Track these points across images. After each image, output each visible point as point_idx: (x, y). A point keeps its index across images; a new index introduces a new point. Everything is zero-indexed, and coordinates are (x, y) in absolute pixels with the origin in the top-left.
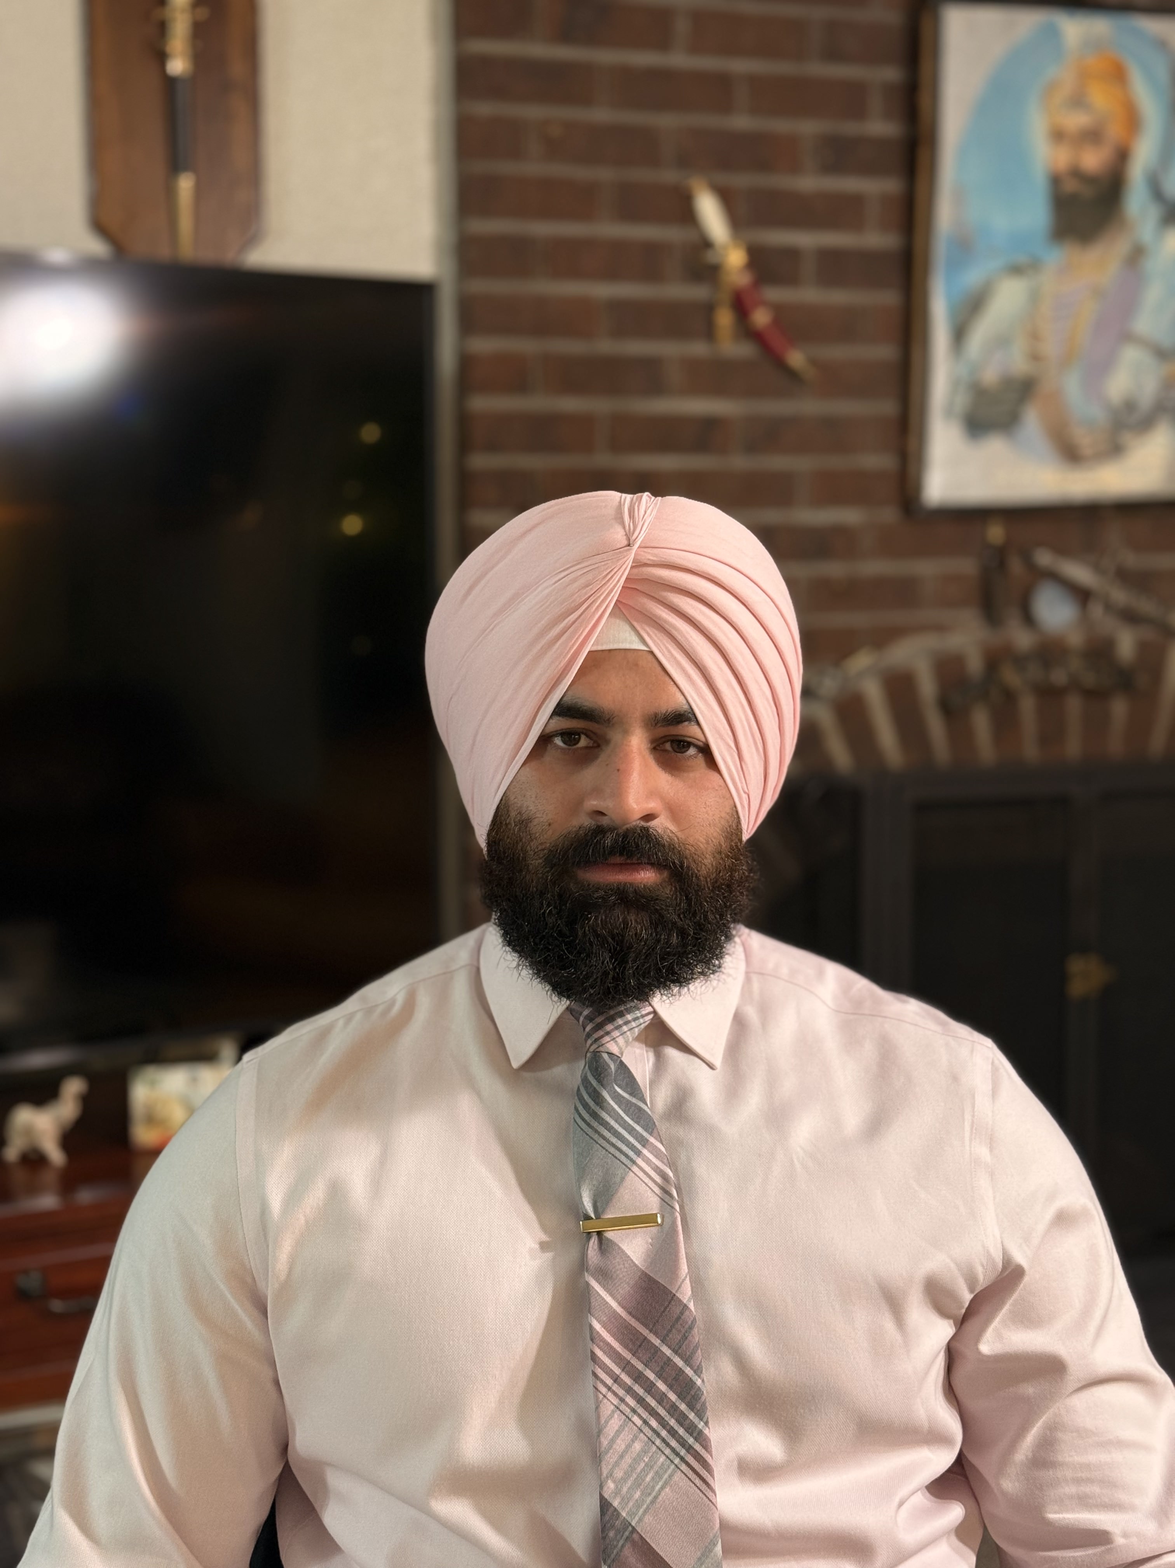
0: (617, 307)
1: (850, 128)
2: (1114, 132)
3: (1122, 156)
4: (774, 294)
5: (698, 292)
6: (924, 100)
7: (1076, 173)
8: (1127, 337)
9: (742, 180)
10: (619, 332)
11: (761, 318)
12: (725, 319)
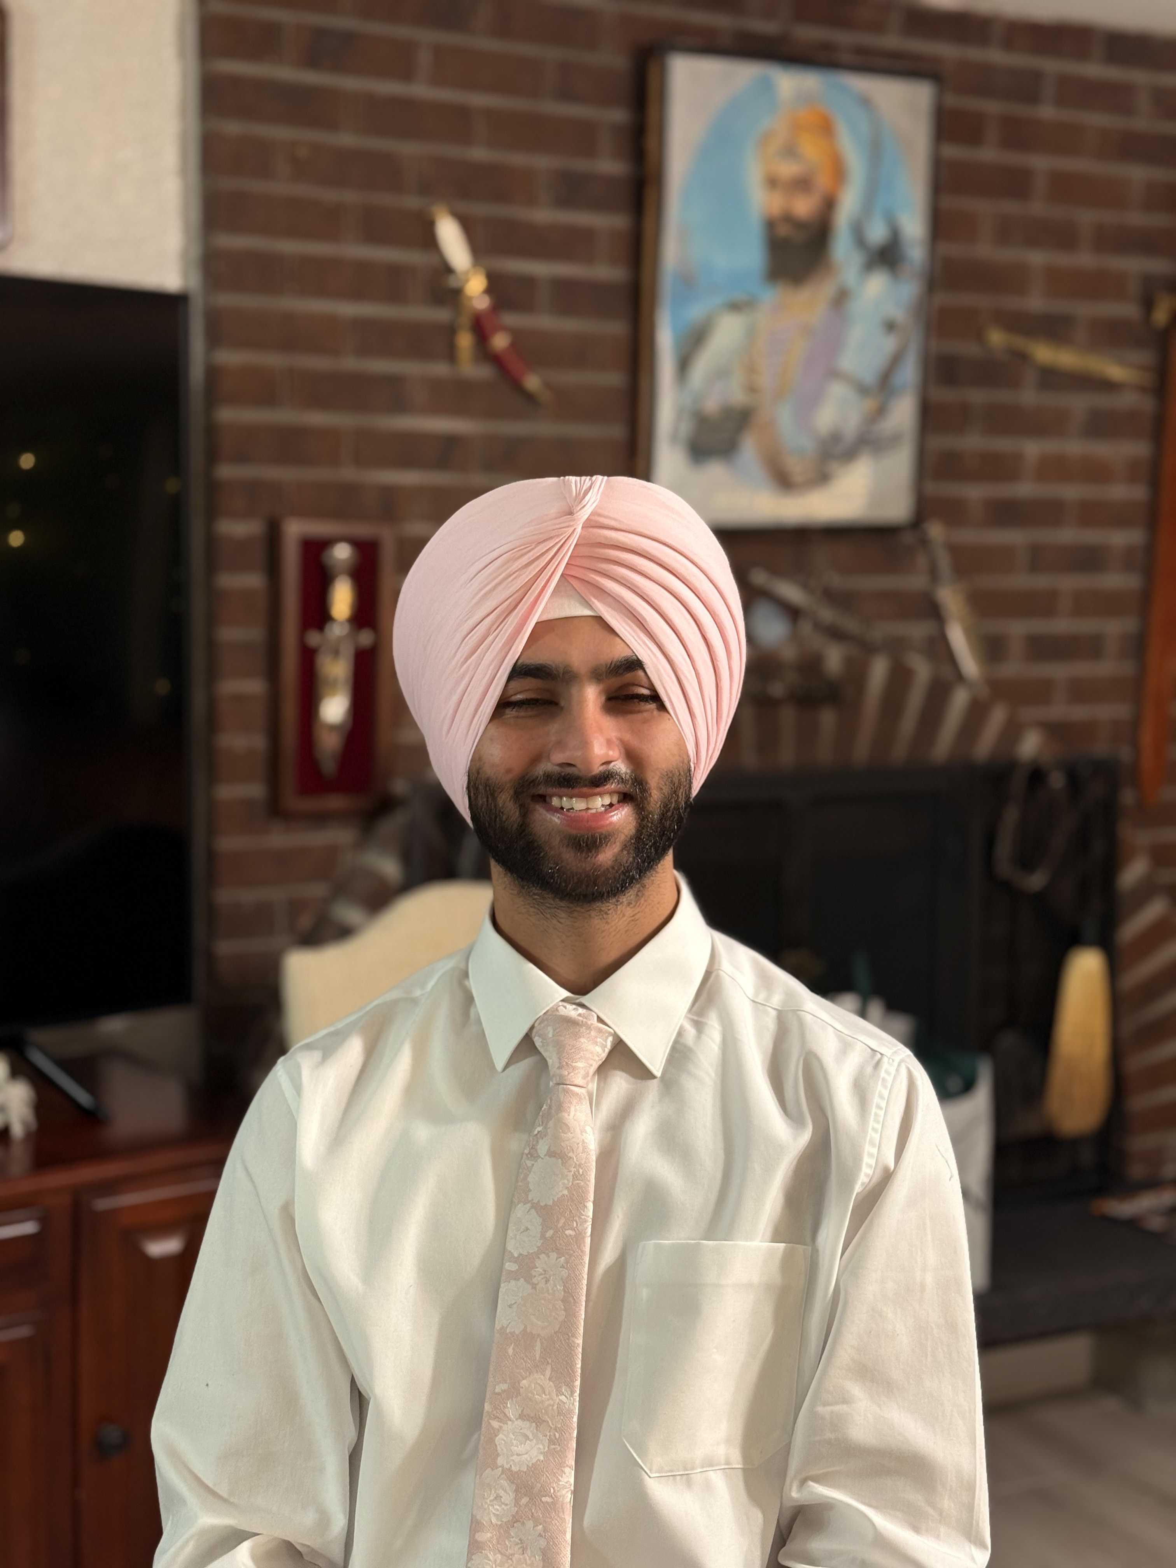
0: (362, 325)
1: (581, 165)
2: (823, 181)
3: (829, 205)
4: (511, 319)
5: (441, 315)
6: (651, 142)
7: (788, 218)
8: (834, 374)
9: (481, 209)
10: (365, 350)
11: (500, 342)
12: (465, 341)
